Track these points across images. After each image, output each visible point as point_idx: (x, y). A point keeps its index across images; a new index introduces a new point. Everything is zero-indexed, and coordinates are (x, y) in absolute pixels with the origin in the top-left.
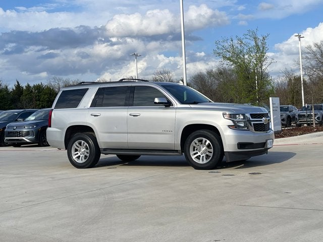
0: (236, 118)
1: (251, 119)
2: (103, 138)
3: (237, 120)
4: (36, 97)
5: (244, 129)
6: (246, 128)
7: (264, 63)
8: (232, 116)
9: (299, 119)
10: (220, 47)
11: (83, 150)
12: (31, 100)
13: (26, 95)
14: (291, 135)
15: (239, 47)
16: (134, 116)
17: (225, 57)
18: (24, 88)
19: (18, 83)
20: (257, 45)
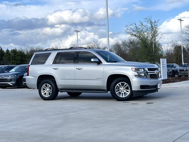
0: (139, 71)
1: (148, 71)
2: (60, 82)
3: (140, 72)
4: (13, 57)
5: (144, 77)
6: (145, 77)
7: (157, 38)
8: (137, 70)
9: (180, 72)
10: (129, 29)
11: (48, 90)
12: (9, 59)
13: (6, 56)
14: (173, 82)
15: (141, 28)
16: (79, 69)
17: (132, 34)
18: (5, 52)
19: (1, 48)
20: (152, 27)
